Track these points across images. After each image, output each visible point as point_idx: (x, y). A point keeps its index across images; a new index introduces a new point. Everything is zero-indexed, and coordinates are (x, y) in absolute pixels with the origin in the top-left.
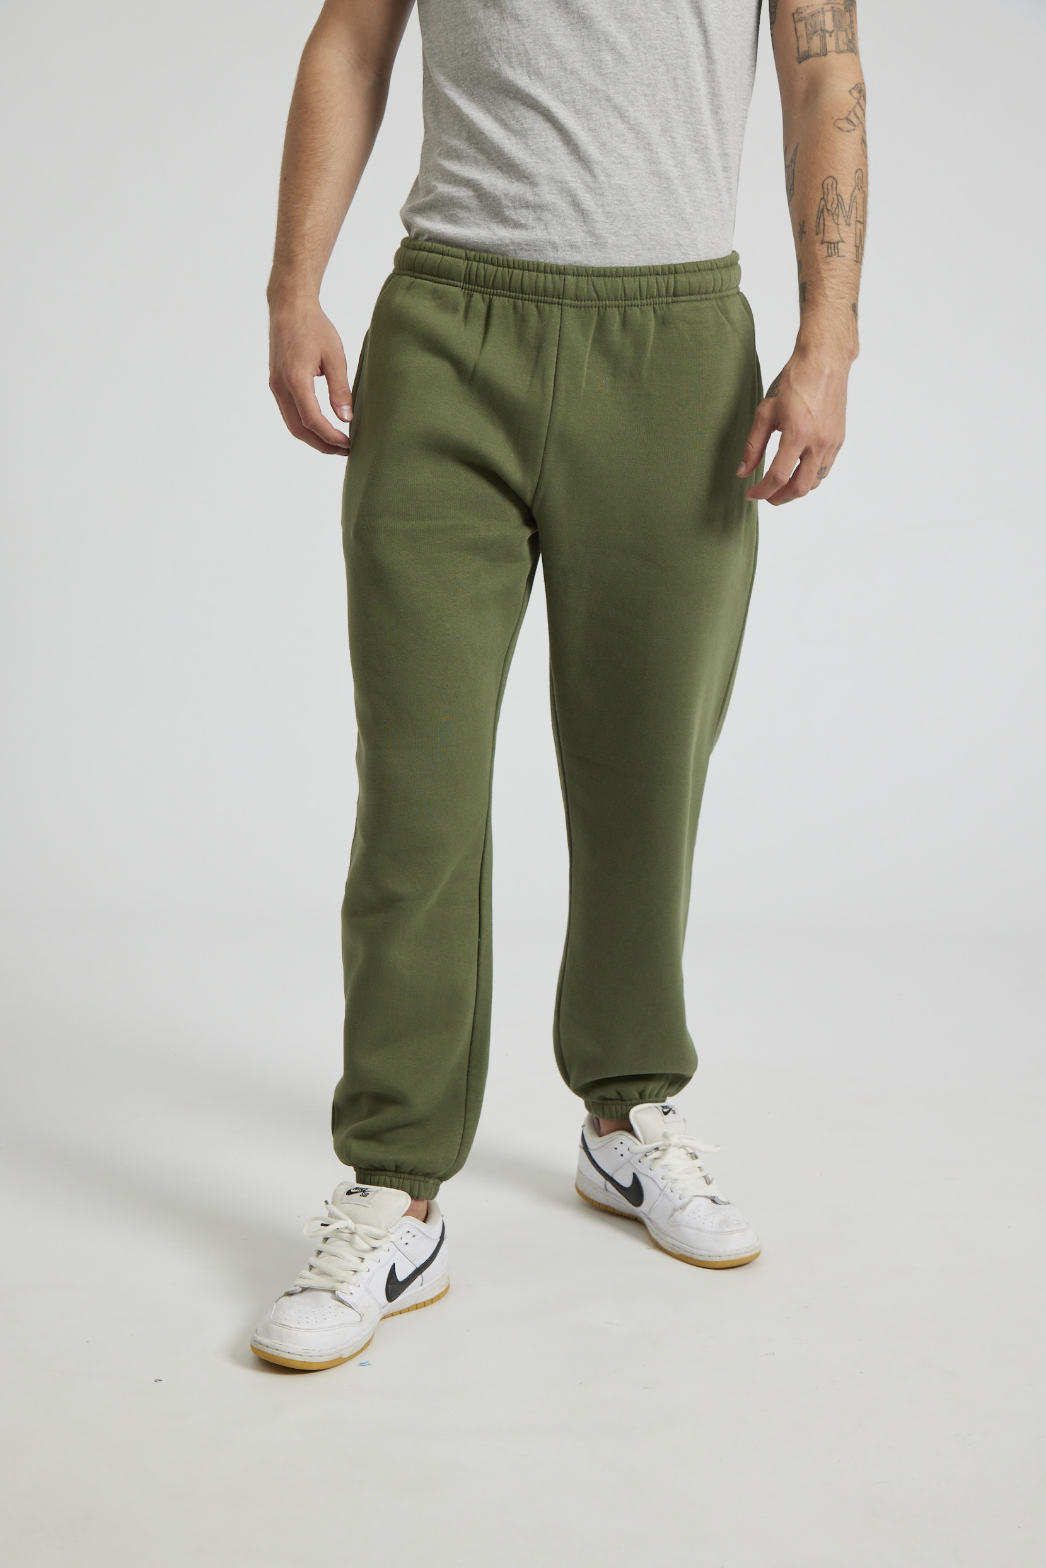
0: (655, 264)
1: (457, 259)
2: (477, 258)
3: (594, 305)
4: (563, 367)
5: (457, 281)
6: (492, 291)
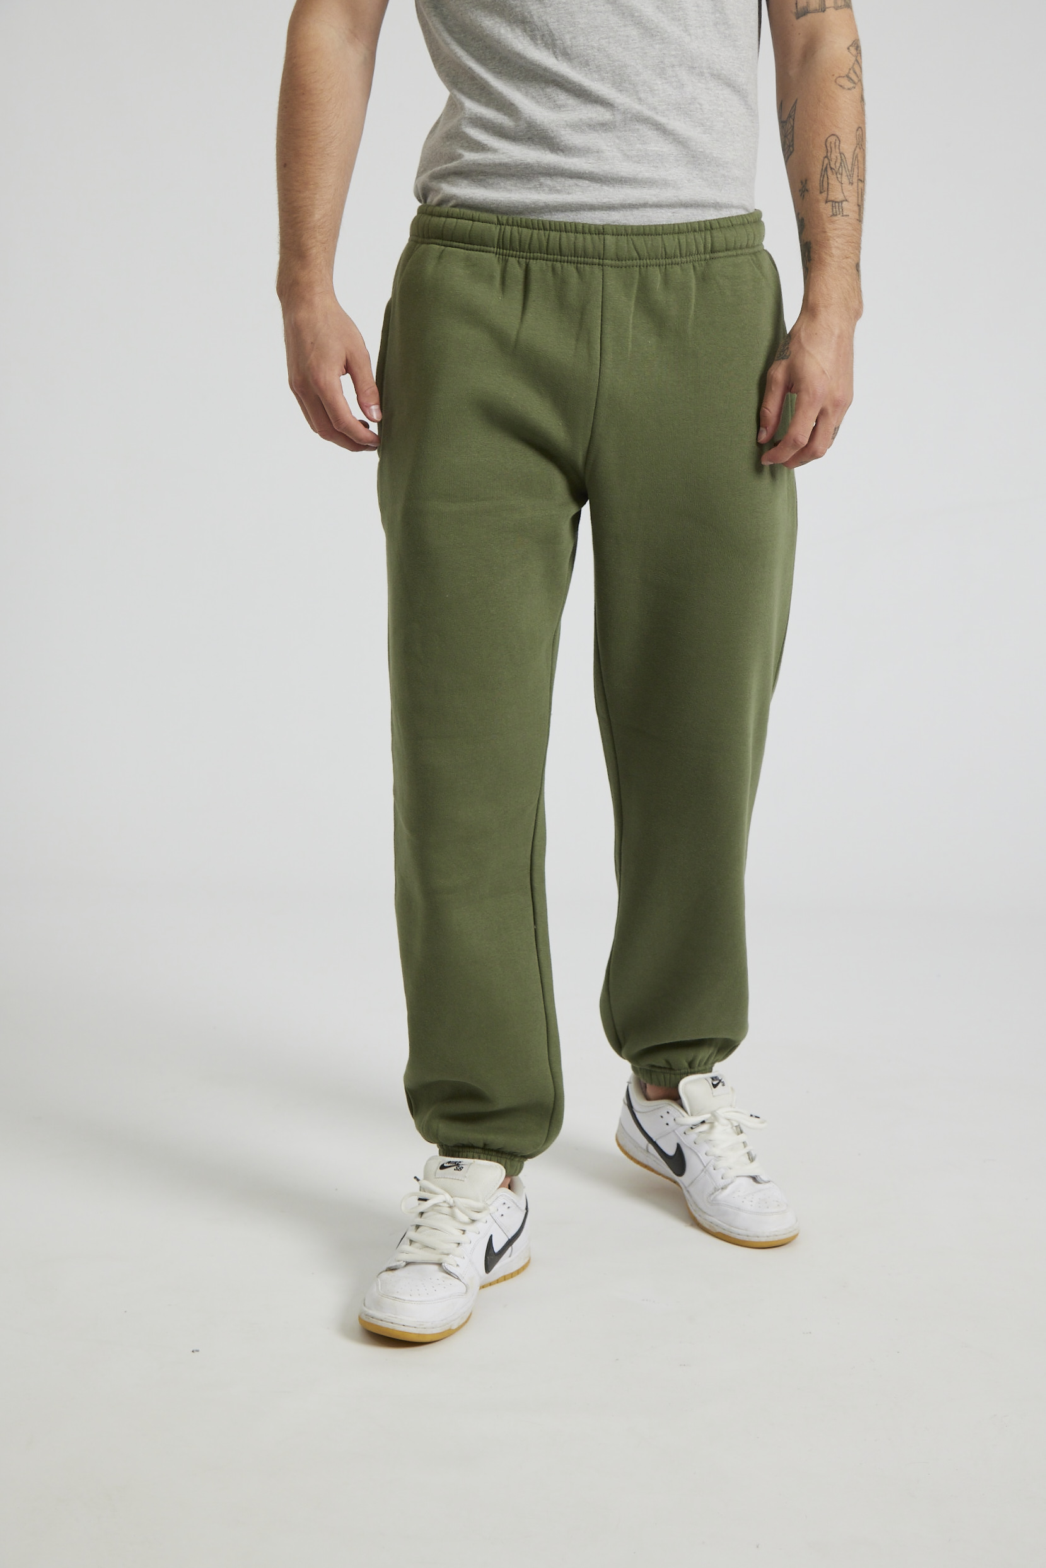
0: (691, 221)
1: (489, 225)
2: (510, 222)
3: (635, 264)
4: (608, 328)
5: (490, 247)
6: (528, 255)
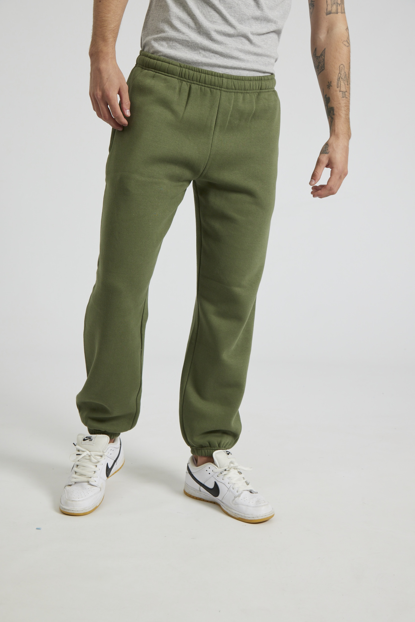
1: (176, 66)
2: (185, 66)
3: (233, 91)
4: (220, 116)
5: (176, 76)
6: (191, 81)
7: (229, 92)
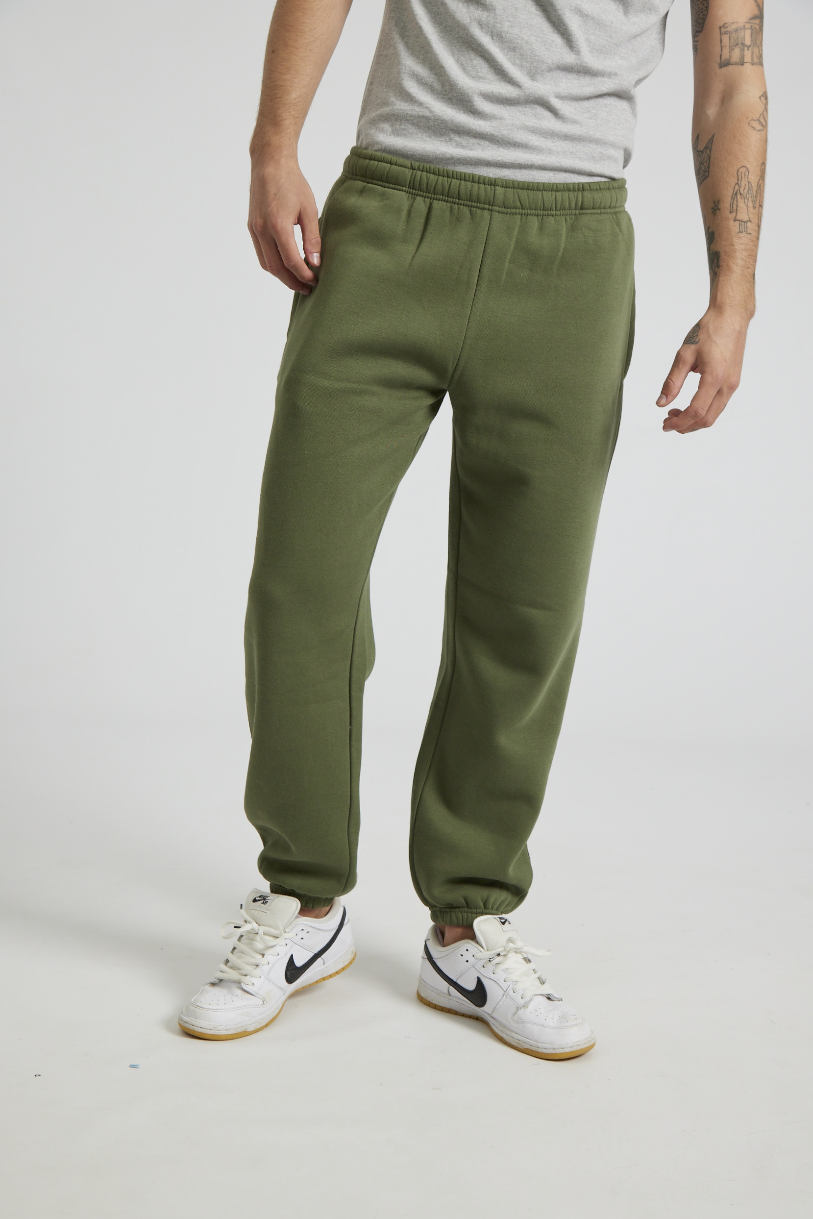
0: (567, 182)
1: (403, 168)
2: (421, 168)
3: (518, 212)
4: (488, 261)
5: (403, 187)
6: (433, 195)
7: (510, 214)
